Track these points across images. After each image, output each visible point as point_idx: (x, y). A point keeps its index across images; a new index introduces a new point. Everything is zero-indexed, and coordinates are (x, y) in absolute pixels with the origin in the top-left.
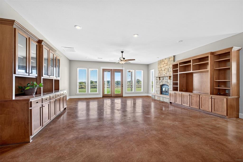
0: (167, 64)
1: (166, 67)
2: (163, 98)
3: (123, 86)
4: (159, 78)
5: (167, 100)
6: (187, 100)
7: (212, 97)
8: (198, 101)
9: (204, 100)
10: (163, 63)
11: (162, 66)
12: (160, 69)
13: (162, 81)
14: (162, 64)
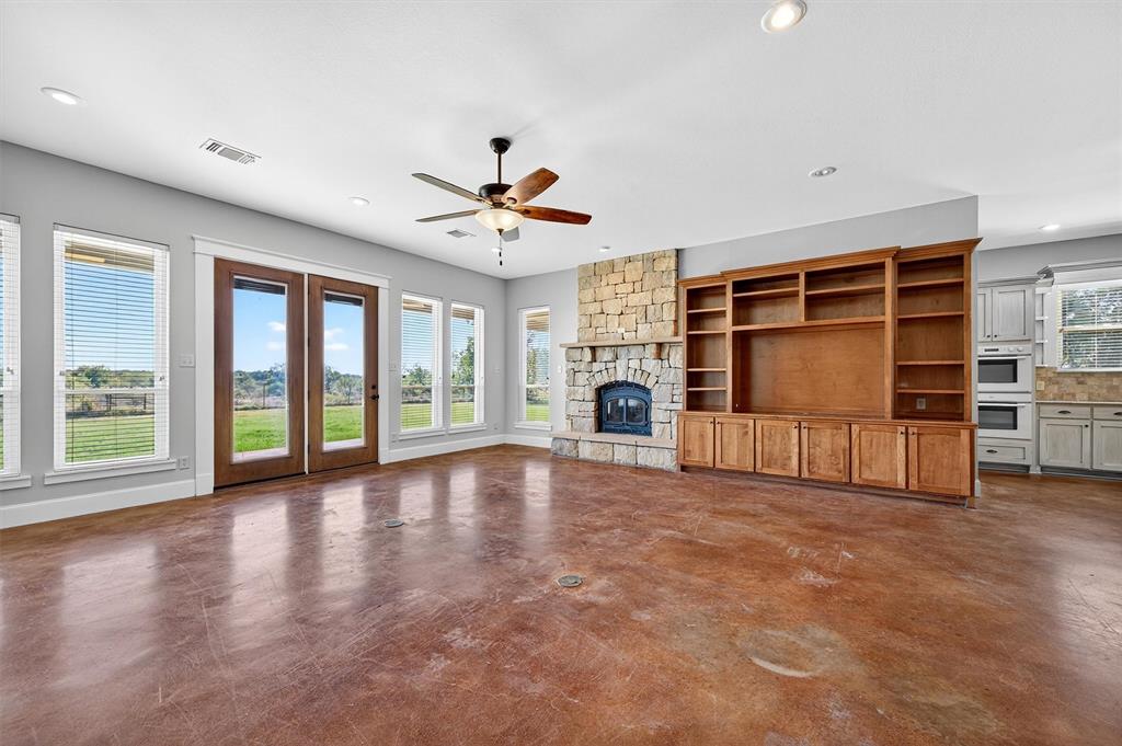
0: (638, 285)
1: (634, 299)
2: (632, 449)
3: (376, 397)
4: (593, 349)
5: (658, 460)
6: (786, 450)
7: (907, 429)
8: (844, 450)
9: (872, 441)
10: (616, 278)
11: (607, 292)
12: (594, 308)
13: (611, 365)
14: (604, 283)
